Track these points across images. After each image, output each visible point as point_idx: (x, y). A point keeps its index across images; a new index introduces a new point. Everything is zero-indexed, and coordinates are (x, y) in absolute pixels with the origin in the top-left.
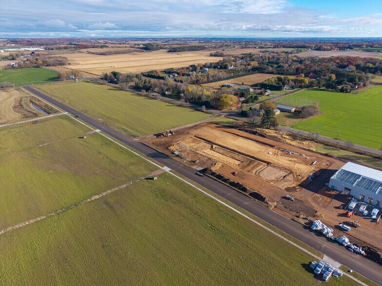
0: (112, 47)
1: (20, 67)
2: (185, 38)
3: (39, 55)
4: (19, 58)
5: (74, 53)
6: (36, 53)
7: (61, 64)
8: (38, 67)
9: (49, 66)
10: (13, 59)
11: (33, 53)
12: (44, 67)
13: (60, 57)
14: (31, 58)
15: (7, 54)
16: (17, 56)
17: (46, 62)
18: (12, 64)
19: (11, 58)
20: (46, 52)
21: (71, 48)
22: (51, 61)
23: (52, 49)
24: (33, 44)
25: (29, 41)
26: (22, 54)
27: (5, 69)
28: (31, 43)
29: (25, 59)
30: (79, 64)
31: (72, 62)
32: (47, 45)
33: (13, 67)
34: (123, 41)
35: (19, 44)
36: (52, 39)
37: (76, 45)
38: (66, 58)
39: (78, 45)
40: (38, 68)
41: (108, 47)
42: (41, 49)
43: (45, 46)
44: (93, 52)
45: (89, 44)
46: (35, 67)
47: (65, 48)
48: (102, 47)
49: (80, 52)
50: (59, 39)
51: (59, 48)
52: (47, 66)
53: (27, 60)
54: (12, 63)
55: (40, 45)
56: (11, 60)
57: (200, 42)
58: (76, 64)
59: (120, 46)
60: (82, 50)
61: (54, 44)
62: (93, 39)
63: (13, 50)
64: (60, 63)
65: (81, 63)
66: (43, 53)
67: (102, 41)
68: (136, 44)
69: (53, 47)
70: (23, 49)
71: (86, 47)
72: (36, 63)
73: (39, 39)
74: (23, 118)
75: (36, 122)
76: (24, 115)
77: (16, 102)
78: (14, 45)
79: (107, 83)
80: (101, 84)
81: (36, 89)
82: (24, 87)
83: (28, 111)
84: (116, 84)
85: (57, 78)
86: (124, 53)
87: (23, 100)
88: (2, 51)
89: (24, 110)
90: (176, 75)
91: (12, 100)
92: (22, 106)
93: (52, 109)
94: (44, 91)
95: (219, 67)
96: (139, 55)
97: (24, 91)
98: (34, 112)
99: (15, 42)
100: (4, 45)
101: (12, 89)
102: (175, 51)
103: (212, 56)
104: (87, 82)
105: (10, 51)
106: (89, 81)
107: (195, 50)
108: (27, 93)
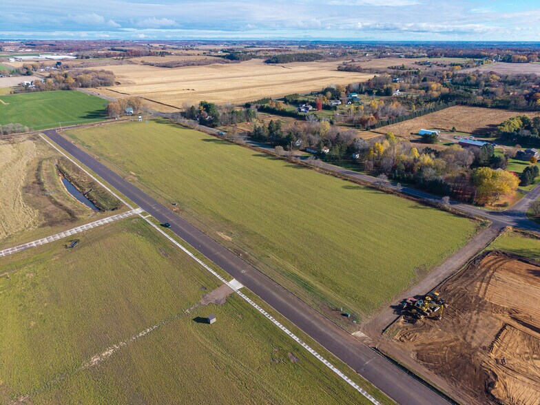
0: (177, 55)
1: (39, 88)
2: (275, 41)
3: (67, 67)
4: (37, 72)
5: (121, 64)
6: (63, 63)
7: (105, 83)
8: (68, 89)
9: (87, 87)
10: (28, 74)
11: (59, 63)
12: (78, 89)
13: (103, 71)
14: (56, 73)
15: (19, 65)
16: (35, 68)
17: (81, 80)
18: (26, 82)
19: (25, 71)
20: (79, 62)
21: (115, 56)
22: (88, 78)
23: (87, 58)
24: (59, 49)
25: (52, 45)
26: (42, 66)
27: (15, 93)
28: (54, 47)
29: (47, 74)
30: (134, 84)
31: (123, 79)
32: (78, 50)
33: (26, 89)
34: (189, 45)
35: (38, 49)
36: (85, 41)
37: (121, 50)
38: (111, 73)
39: (126, 51)
40: (68, 92)
41: (170, 54)
42: (71, 56)
43: (76, 53)
44: (152, 62)
45: (141, 49)
46: (63, 89)
47: (107, 56)
48: (162, 54)
49: (131, 63)
50: (95, 42)
51: (98, 56)
52: (82, 87)
53: (50, 77)
54: (26, 80)
55: (69, 50)
56: (24, 75)
57: (300, 47)
58: (129, 84)
59: (189, 52)
60: (134, 59)
61: (88, 50)
62: (144, 41)
63: (28, 59)
64: (103, 81)
65: (137, 81)
66: (74, 63)
67: (157, 45)
68: (211, 50)
69: (87, 53)
70: (43, 57)
71: (137, 55)
72: (64, 82)
73: (67, 42)
74: (44, 225)
75: (73, 242)
76: (47, 215)
77: (29, 172)
78: (30, 50)
79: (198, 126)
80: (186, 127)
81: (68, 139)
82: (46, 133)
83: (55, 203)
84: (213, 126)
85: (103, 113)
86: (199, 64)
87: (43, 166)
88: (12, 60)
89: (46, 199)
90: (311, 108)
91: (21, 166)
92: (40, 183)
93: (105, 196)
94: (83, 143)
95: (375, 91)
96: (224, 68)
97: (45, 143)
98: (68, 205)
99: (32, 45)
100: (16, 51)
101: (24, 137)
102: (277, 62)
103: (342, 70)
104: (158, 122)
105: (24, 61)
106: (161, 119)
107: (307, 60)
108: (51, 149)
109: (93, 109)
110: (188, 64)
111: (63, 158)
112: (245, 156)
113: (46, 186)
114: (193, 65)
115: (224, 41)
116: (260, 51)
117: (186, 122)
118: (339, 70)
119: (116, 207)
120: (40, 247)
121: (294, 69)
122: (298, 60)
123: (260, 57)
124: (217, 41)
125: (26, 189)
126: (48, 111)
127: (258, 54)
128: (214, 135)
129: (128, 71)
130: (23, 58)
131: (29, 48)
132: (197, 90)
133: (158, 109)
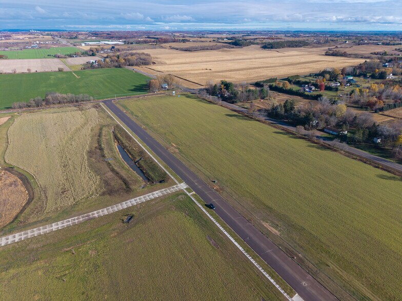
0: (194, 41)
1: (100, 66)
2: (265, 31)
3: (118, 50)
4: (99, 54)
5: (155, 48)
6: (116, 47)
8: (120, 67)
9: (132, 65)
10: (93, 55)
11: (113, 47)
12: (127, 67)
13: (143, 54)
14: (111, 54)
15: (87, 48)
16: (97, 50)
17: (129, 60)
19: (91, 53)
20: (126, 47)
21: (151, 42)
22: (134, 59)
23: (132, 43)
24: (113, 37)
25: (108, 34)
26: (102, 49)
27: (84, 69)
28: (110, 36)
29: (105, 55)
30: (165, 64)
31: (156, 59)
32: (125, 38)
33: (91, 66)
34: (201, 34)
35: (100, 37)
36: (129, 32)
37: (154, 38)
38: (147, 55)
39: (157, 39)
40: (119, 69)
41: (189, 41)
42: (120, 42)
43: (124, 40)
44: (177, 47)
45: (168, 37)
46: (116, 67)
47: (145, 42)
48: (184, 41)
49: (162, 47)
50: (136, 32)
51: (138, 42)
52: (129, 65)
53: (107, 57)
54: (92, 60)
55: (119, 38)
56: (91, 55)
57: (286, 36)
58: (162, 64)
59: (202, 39)
60: (163, 45)
61: (132, 38)
62: (168, 32)
63: (93, 44)
64: (144, 61)
65: (167, 62)
66: (123, 47)
67: (178, 34)
68: (218, 38)
69: (131, 40)
70: (102, 43)
71: (166, 41)
72: (117, 61)
73: (117, 32)
74: (104, 194)
75: (129, 217)
76: (106, 183)
77: (92, 138)
78: (94, 38)
79: (221, 102)
80: (210, 102)
81: (121, 108)
82: (105, 102)
83: (113, 170)
84: (233, 103)
85: (145, 87)
86: (212, 49)
87: (104, 132)
88: (83, 45)
89: (106, 165)
90: (313, 88)
91: (87, 131)
92: (101, 149)
93: (154, 167)
94: (132, 113)
95: (368, 75)
96: (231, 52)
97: (105, 111)
98: (123, 173)
99: (96, 34)
100: (86, 39)
101: (90, 105)
102: (272, 48)
103: (329, 55)
104: (188, 97)
105: (90, 45)
106: (189, 94)
107: (296, 46)
108: (109, 116)
109: (138, 84)
110: (203, 49)
111: (117, 126)
112: (266, 132)
113: (106, 152)
114: (207, 49)
115: (226, 31)
116: (257, 39)
117: (211, 98)
118: (326, 55)
119: (163, 180)
120: (100, 218)
121: (287, 53)
122: (289, 46)
123: (257, 44)
124: (221, 31)
125: (90, 153)
126: (107, 84)
127: (256, 41)
128: (235, 111)
129: (161, 54)
130: (90, 43)
131: (94, 36)
132: (213, 70)
133: (185, 85)
